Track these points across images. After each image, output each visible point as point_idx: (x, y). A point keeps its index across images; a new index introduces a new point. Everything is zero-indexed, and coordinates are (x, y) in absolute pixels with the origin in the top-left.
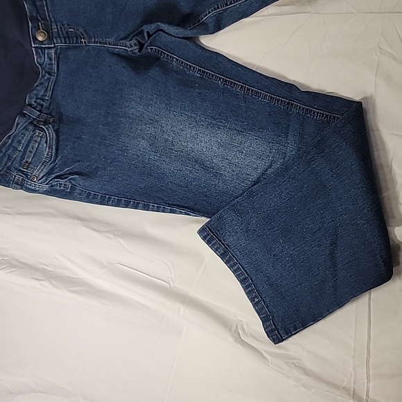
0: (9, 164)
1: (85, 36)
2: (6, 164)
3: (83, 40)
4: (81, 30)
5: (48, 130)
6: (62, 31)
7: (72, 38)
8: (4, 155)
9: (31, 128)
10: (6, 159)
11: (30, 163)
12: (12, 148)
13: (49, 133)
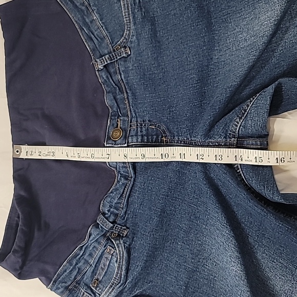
0: (79, 278)
1: (168, 134)
2: (75, 278)
3: (164, 138)
4: (163, 127)
5: (118, 247)
6: (141, 128)
7: (152, 136)
8: (74, 268)
9: (103, 242)
10: (75, 273)
11: (100, 282)
12: (83, 261)
13: (119, 251)
